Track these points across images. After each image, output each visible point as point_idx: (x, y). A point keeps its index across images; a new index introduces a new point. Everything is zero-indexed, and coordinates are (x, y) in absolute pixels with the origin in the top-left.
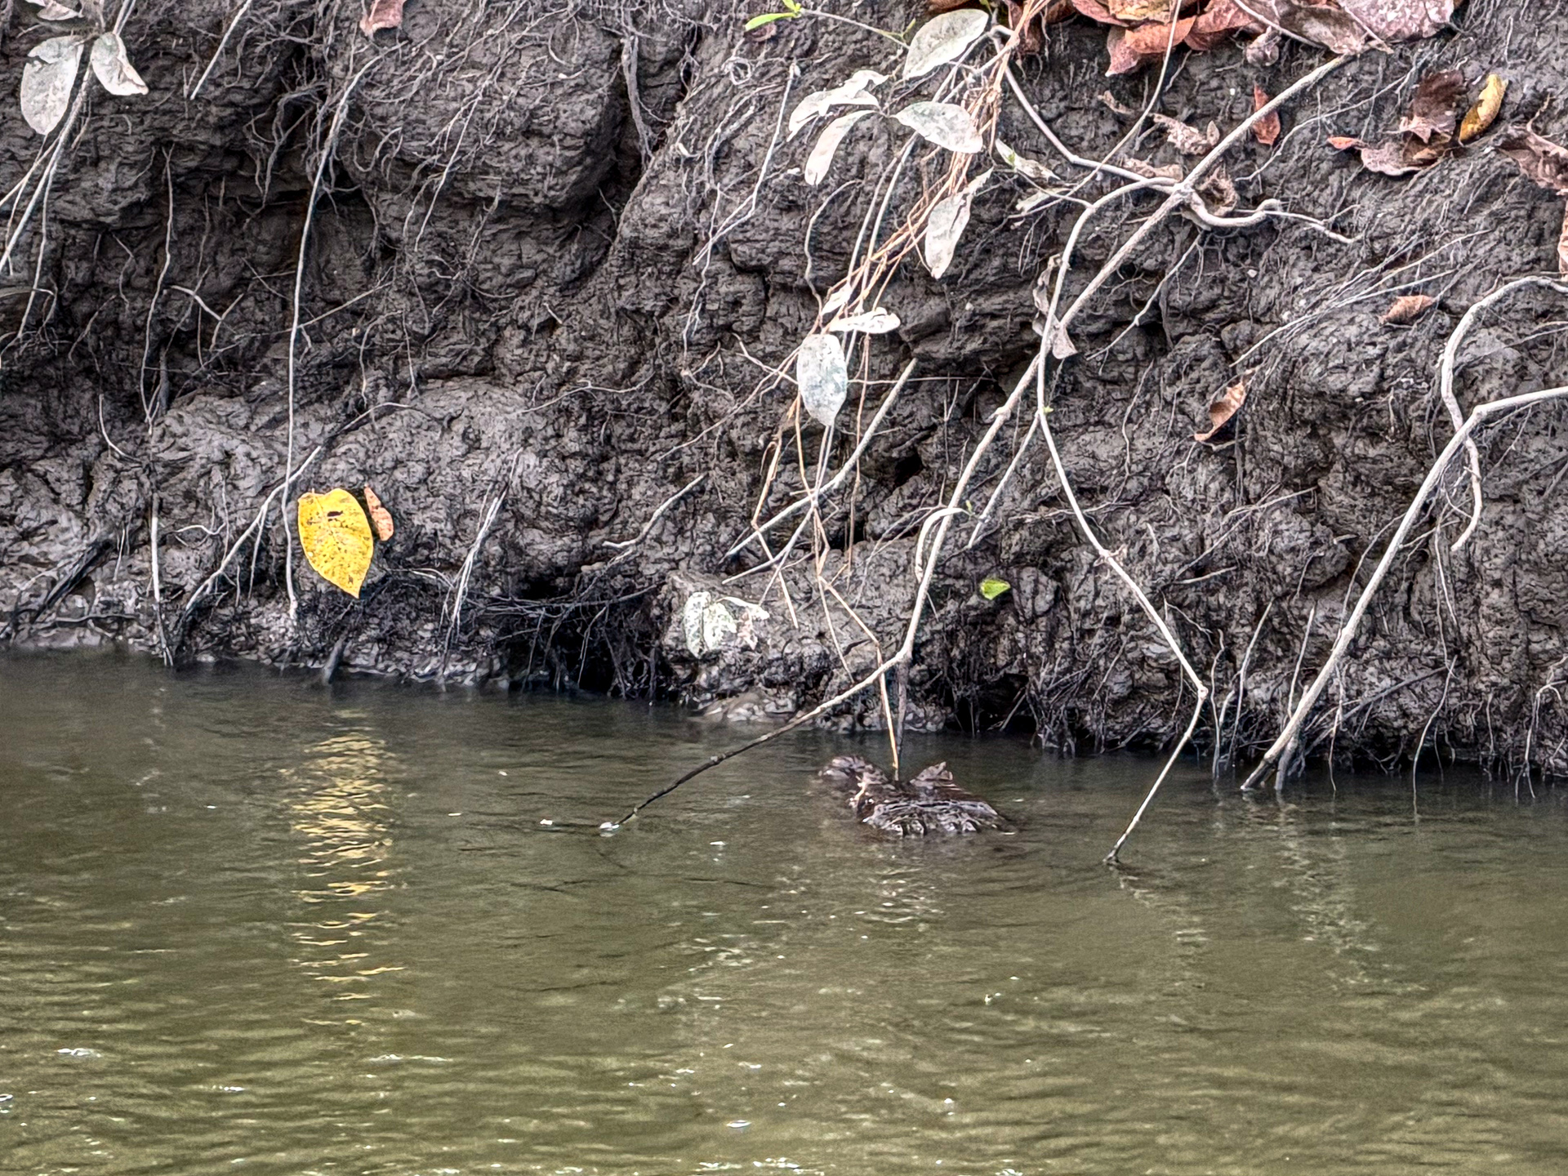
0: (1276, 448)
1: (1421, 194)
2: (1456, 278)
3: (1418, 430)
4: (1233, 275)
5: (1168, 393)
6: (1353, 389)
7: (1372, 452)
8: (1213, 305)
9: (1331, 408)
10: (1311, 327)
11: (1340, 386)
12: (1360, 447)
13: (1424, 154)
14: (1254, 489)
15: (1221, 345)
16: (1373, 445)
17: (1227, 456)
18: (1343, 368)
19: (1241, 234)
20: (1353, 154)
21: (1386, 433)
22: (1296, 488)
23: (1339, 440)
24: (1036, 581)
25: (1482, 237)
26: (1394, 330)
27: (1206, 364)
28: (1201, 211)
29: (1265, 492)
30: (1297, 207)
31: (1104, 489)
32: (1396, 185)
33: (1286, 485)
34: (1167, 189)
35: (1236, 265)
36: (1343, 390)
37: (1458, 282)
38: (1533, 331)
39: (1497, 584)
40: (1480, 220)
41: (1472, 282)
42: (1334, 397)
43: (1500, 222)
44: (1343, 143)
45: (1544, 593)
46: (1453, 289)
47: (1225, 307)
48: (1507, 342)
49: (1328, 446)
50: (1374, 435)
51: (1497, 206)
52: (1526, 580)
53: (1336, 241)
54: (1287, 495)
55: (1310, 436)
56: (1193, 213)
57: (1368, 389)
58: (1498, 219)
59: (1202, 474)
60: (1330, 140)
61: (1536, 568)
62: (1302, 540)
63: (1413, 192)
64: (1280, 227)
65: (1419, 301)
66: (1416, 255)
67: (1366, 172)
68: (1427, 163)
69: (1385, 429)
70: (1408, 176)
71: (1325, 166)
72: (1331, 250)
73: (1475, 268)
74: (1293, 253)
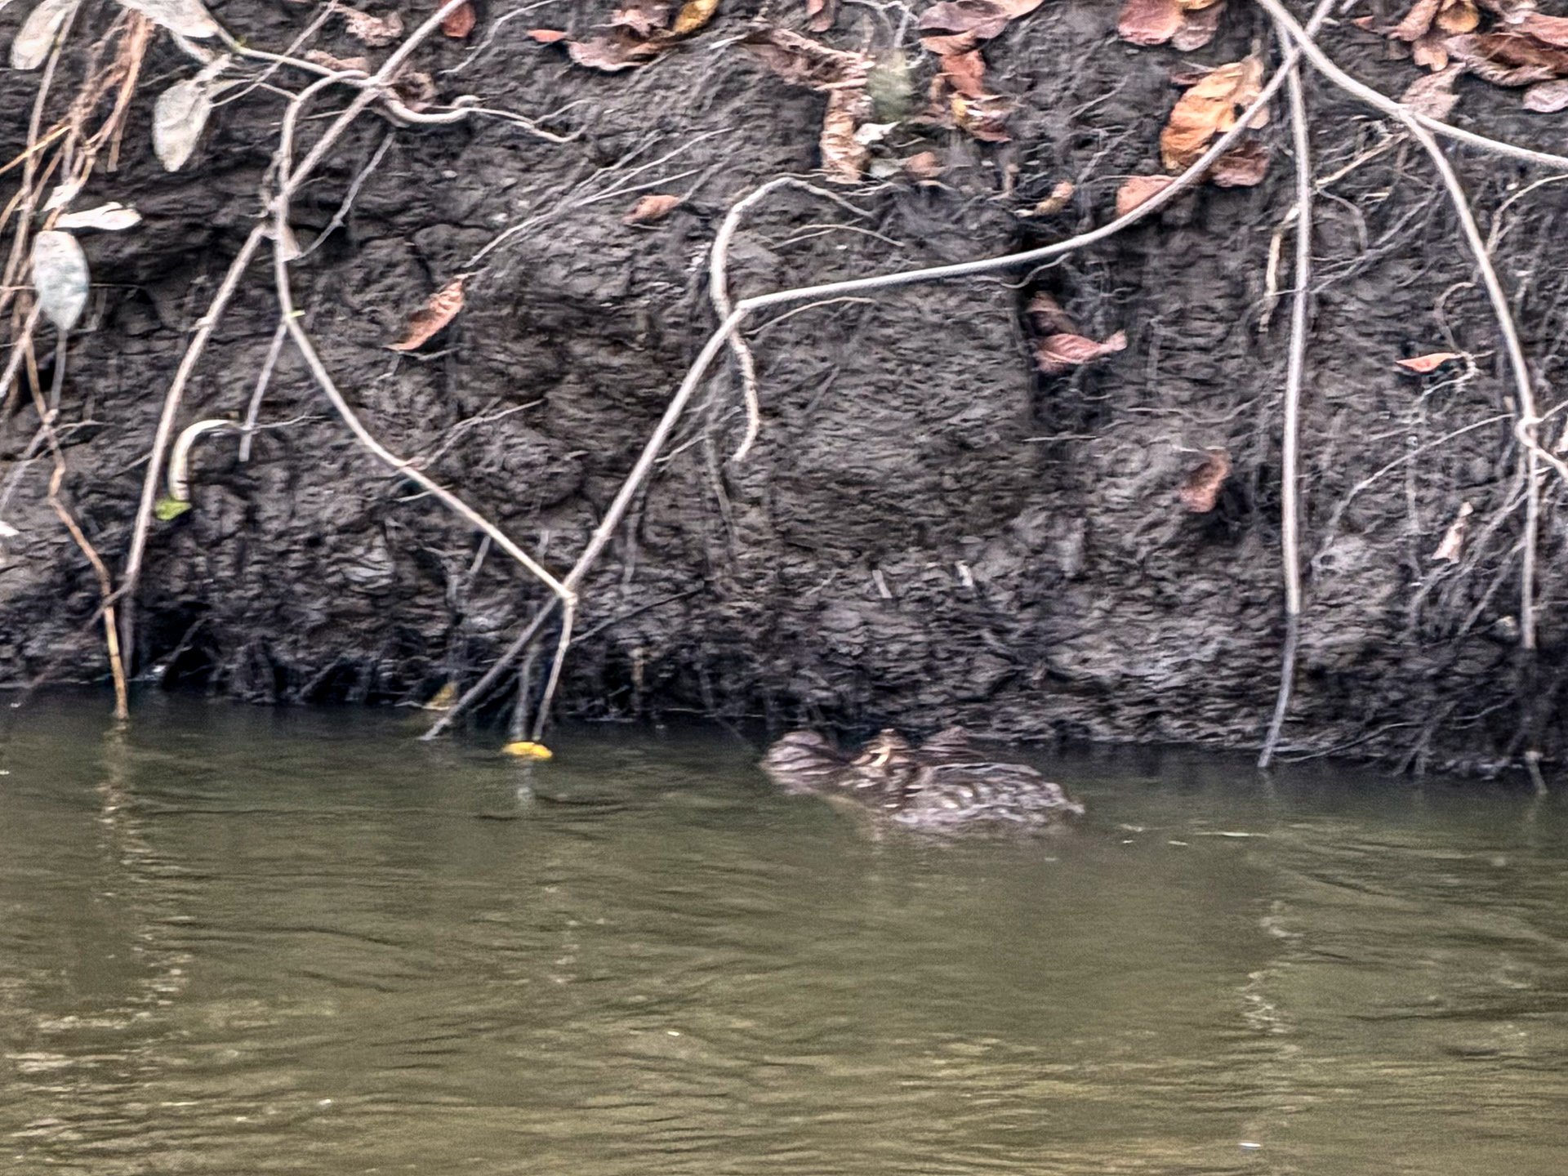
0: (501, 357)
1: (649, 90)
2: (703, 178)
3: (672, 338)
4: (429, 176)
5: (356, 300)
6: (603, 293)
7: (616, 361)
8: (405, 208)
9: (575, 313)
10: (547, 227)
11: (585, 290)
12: (603, 356)
13: (642, 49)
14: (472, 402)
15: (414, 250)
16: (616, 354)
17: (435, 368)
18: (588, 270)
19: (434, 134)
20: (559, 50)
21: (633, 340)
22: (520, 400)
23: (579, 348)
24: (222, 501)
25: (726, 135)
26: (641, 231)
27: (400, 270)
28: (398, 107)
29: (484, 405)
30: (497, 103)
31: (292, 403)
32: (614, 82)
33: (509, 398)
34: (360, 83)
35: (430, 166)
36: (590, 294)
37: (707, 183)
38: (793, 236)
39: (756, 502)
40: (722, 116)
41: (721, 182)
42: (579, 301)
43: (745, 119)
44: (548, 36)
45: (804, 513)
46: (700, 190)
47: (419, 210)
48: (766, 245)
49: (563, 355)
50: (618, 343)
51: (737, 103)
52: (786, 499)
53: (546, 141)
54: (512, 408)
55: (543, 344)
56: (387, 109)
57: (617, 293)
58: (741, 117)
59: (406, 388)
60: (531, 33)
61: (797, 486)
62: (537, 455)
63: (640, 87)
64: (480, 124)
65: (666, 201)
66: (654, 153)
67: (578, 67)
68: (647, 58)
69: (631, 336)
70: (627, 71)
71: (530, 61)
72: (540, 150)
73: (724, 168)
74: (498, 153)
